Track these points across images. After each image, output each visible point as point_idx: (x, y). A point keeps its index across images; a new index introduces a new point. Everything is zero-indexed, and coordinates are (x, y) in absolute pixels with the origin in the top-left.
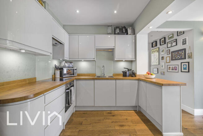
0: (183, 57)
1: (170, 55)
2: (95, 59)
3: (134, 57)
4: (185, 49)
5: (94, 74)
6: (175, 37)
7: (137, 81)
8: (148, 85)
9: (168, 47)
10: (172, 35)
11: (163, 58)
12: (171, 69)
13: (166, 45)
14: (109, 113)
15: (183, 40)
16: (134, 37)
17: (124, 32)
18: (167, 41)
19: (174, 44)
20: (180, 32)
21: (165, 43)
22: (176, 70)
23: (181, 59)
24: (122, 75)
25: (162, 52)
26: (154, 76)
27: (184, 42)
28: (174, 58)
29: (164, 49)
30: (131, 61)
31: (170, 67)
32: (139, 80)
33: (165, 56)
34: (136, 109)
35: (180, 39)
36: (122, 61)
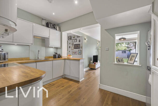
0: (79, 48)
1: (74, 46)
2: (33, 44)
3: (60, 46)
4: (80, 44)
5: (28, 58)
6: (76, 38)
7: (64, 60)
8: (71, 61)
9: (73, 41)
10: (74, 36)
11: (70, 47)
12: (74, 53)
13: (71, 40)
14: (49, 85)
15: (79, 40)
16: (60, 33)
17: (52, 27)
18: (72, 38)
19: (75, 41)
20: (78, 36)
21: (71, 39)
22: (76, 53)
23: (78, 48)
24: (53, 57)
25: (70, 44)
26: (71, 57)
27: (80, 41)
28: (75, 48)
29: (70, 42)
30: (57, 48)
31: (73, 52)
32: (65, 59)
33: (71, 46)
34: (63, 77)
35: (78, 39)
36: (53, 47)
